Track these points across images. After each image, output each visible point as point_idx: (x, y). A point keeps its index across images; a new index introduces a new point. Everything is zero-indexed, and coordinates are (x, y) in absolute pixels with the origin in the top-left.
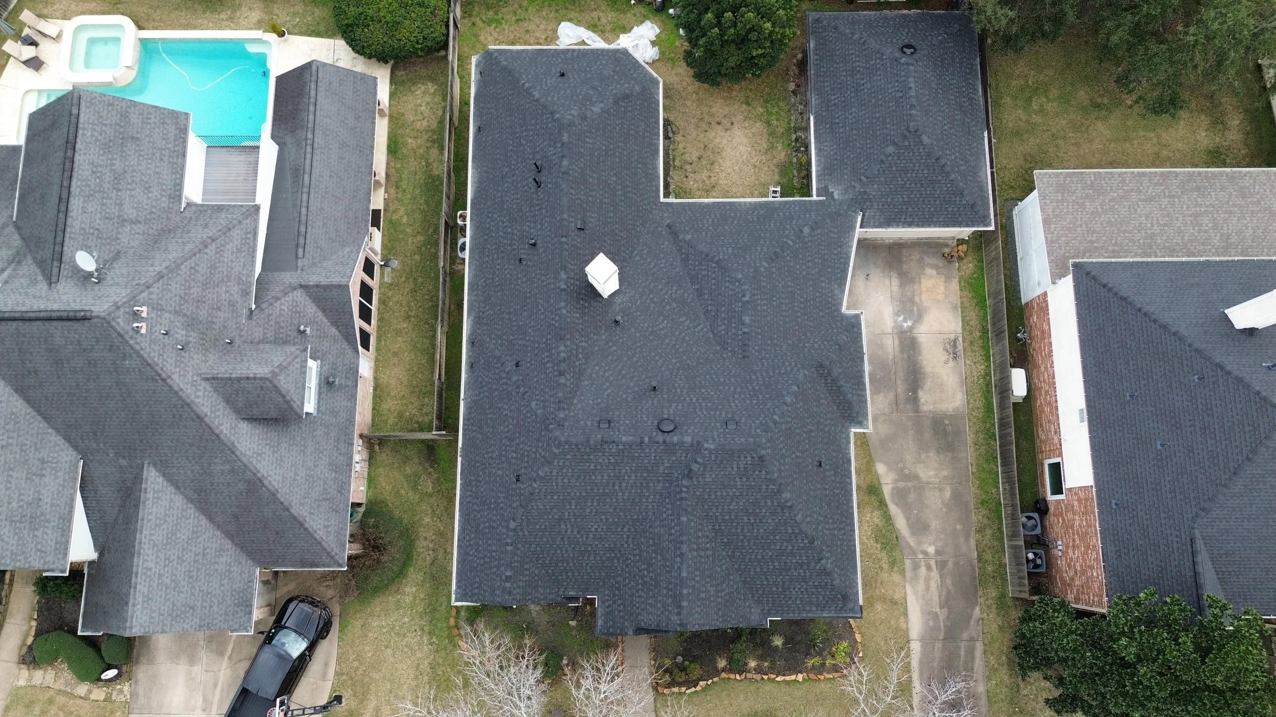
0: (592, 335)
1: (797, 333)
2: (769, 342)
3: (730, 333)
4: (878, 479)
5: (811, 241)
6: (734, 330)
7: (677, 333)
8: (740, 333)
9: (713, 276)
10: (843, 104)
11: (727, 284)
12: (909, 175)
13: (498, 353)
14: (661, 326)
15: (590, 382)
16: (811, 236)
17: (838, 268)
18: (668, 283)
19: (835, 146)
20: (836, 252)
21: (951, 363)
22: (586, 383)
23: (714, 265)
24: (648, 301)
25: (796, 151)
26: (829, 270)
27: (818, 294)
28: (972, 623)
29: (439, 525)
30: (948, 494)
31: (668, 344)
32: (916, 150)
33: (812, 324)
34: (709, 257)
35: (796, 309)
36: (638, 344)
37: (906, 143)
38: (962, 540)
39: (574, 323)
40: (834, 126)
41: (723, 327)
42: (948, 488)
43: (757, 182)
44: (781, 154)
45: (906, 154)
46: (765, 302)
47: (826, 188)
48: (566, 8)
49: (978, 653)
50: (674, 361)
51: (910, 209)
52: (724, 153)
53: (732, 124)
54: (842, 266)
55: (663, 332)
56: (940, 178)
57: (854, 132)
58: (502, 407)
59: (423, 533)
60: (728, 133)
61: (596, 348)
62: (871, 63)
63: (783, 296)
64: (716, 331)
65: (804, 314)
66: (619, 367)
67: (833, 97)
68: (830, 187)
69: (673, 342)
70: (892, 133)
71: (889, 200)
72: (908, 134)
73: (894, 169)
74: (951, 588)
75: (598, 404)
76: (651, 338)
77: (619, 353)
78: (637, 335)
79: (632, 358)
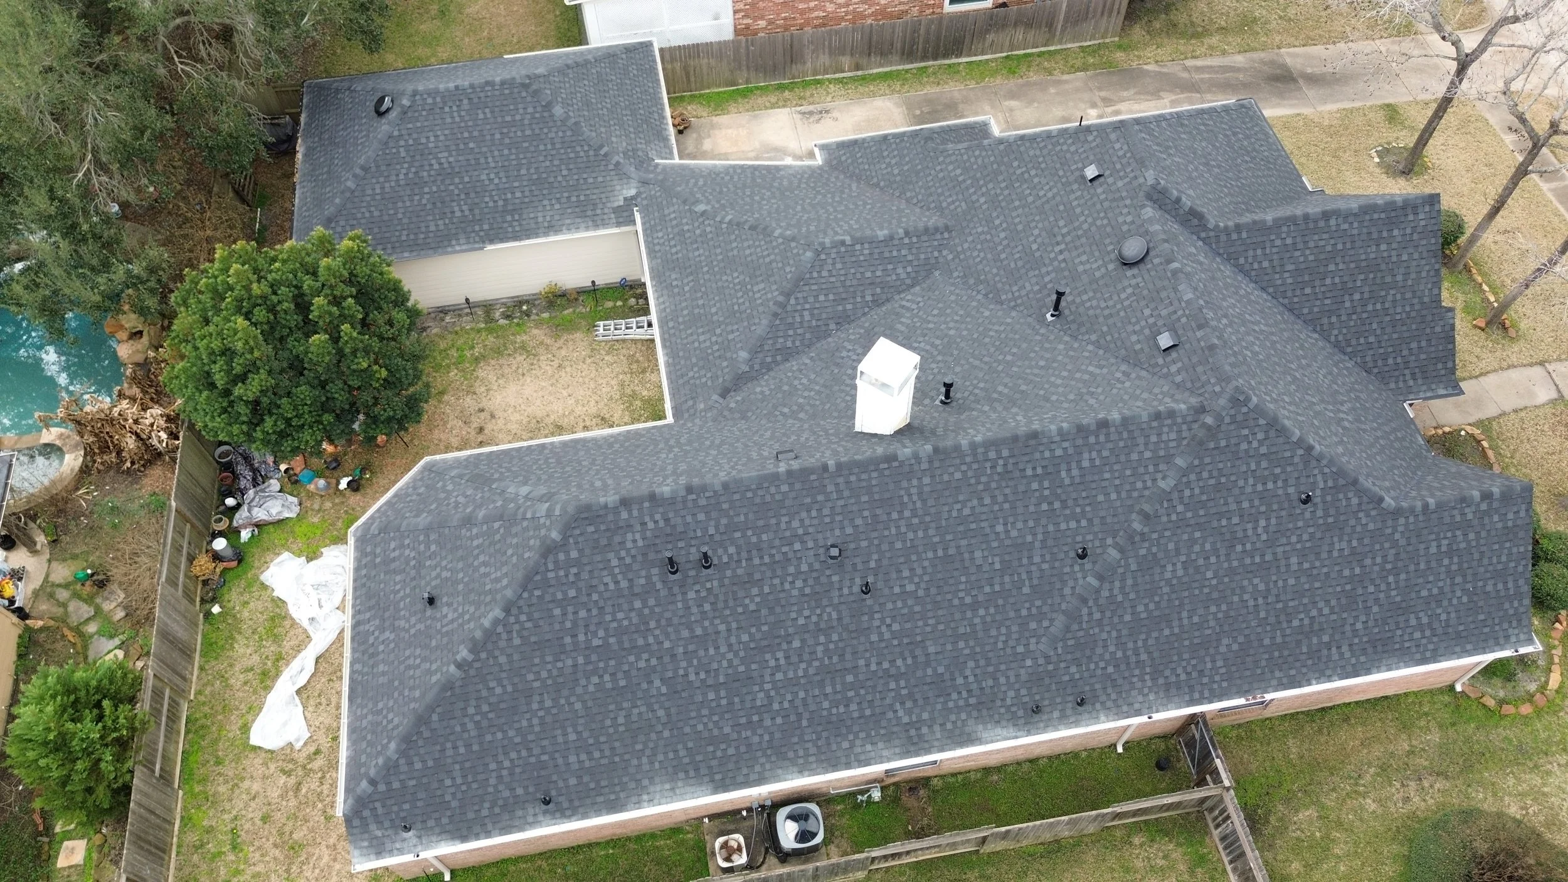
3: (910, 258)
6: (904, 252)
7: (931, 326)
8: (906, 241)
9: (811, 299)
10: (473, 195)
11: (825, 274)
13: (1060, 620)
15: (1086, 397)
18: (837, 365)
19: (546, 202)
21: (835, 114)
23: (792, 301)
25: (528, 316)
26: (759, 181)
27: (803, 186)
28: (1165, 70)
29: (1368, 777)
30: (1013, 103)
31: (957, 329)
32: (556, 84)
34: (779, 311)
36: (977, 363)
37: (547, 92)
38: (1067, 86)
40: (510, 207)
41: (900, 270)
42: (1007, 103)
43: (588, 361)
44: (537, 334)
45: (562, 95)
47: (617, 210)
48: (216, 741)
49: (1199, 63)
52: (540, 414)
53: (482, 410)
55: (938, 342)
57: (523, 172)
58: (1168, 582)
59: (1399, 809)
60: (498, 414)
62: (403, 154)
64: (908, 281)
66: (1036, 371)
67: (458, 214)
68: (616, 204)
69: (952, 325)
70: (530, 110)
73: (586, 113)
74: (1132, 92)
75: (1126, 374)
76: (955, 352)
77: (1007, 380)
78: (958, 369)
79: (1008, 362)
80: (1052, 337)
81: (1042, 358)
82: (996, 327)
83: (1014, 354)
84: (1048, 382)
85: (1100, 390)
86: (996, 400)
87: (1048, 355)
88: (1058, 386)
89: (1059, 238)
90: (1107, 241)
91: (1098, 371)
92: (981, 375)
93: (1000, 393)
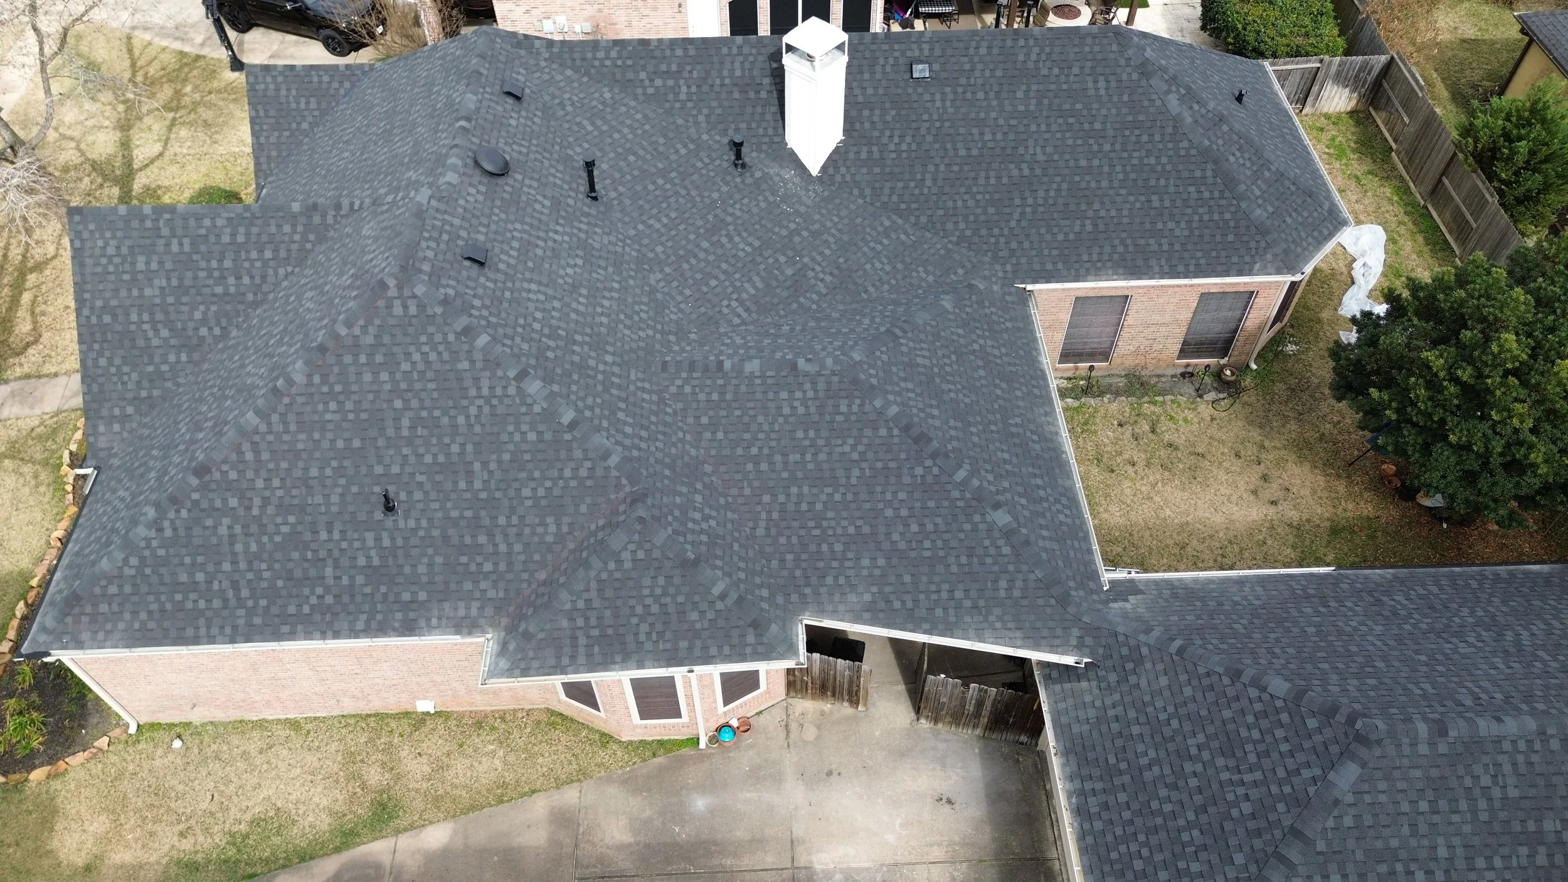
0: (705, 111)
1: (734, 491)
2: (704, 420)
4: (411, 827)
5: (975, 530)
7: (724, 266)
12: (1220, 762)
14: (737, 239)
15: (610, 102)
16: (989, 531)
17: (916, 601)
18: (838, 268)
20: (959, 594)
22: (608, 95)
24: (792, 226)
26: (907, 579)
27: (838, 547)
31: (698, 246)
32: (1301, 757)
33: (760, 532)
35: (794, 490)
36: (694, 193)
37: (1312, 723)
39: (722, 63)
45: (1280, 733)
46: (801, 410)
50: (659, 249)
51: (1122, 797)
52: (1196, 488)
53: (1272, 501)
54: (922, 612)
55: (724, 240)
56: (1239, 859)
60: (1248, 495)
61: (680, 121)
63: (822, 457)
65: (782, 511)
66: (641, 153)
69: (702, 255)
71: (1135, 730)
72: (1341, 718)
73: (1227, 714)
76: (710, 217)
77: (674, 157)
78: (715, 195)
79: (664, 177)
80: (608, 182)
81: (629, 165)
82: (657, 225)
83: (654, 183)
84: (636, 136)
85: (594, 103)
86: (693, 141)
87: (622, 164)
88: (629, 127)
89: (550, 243)
90: (506, 196)
91: (586, 123)
92: (695, 177)
93: (685, 146)
